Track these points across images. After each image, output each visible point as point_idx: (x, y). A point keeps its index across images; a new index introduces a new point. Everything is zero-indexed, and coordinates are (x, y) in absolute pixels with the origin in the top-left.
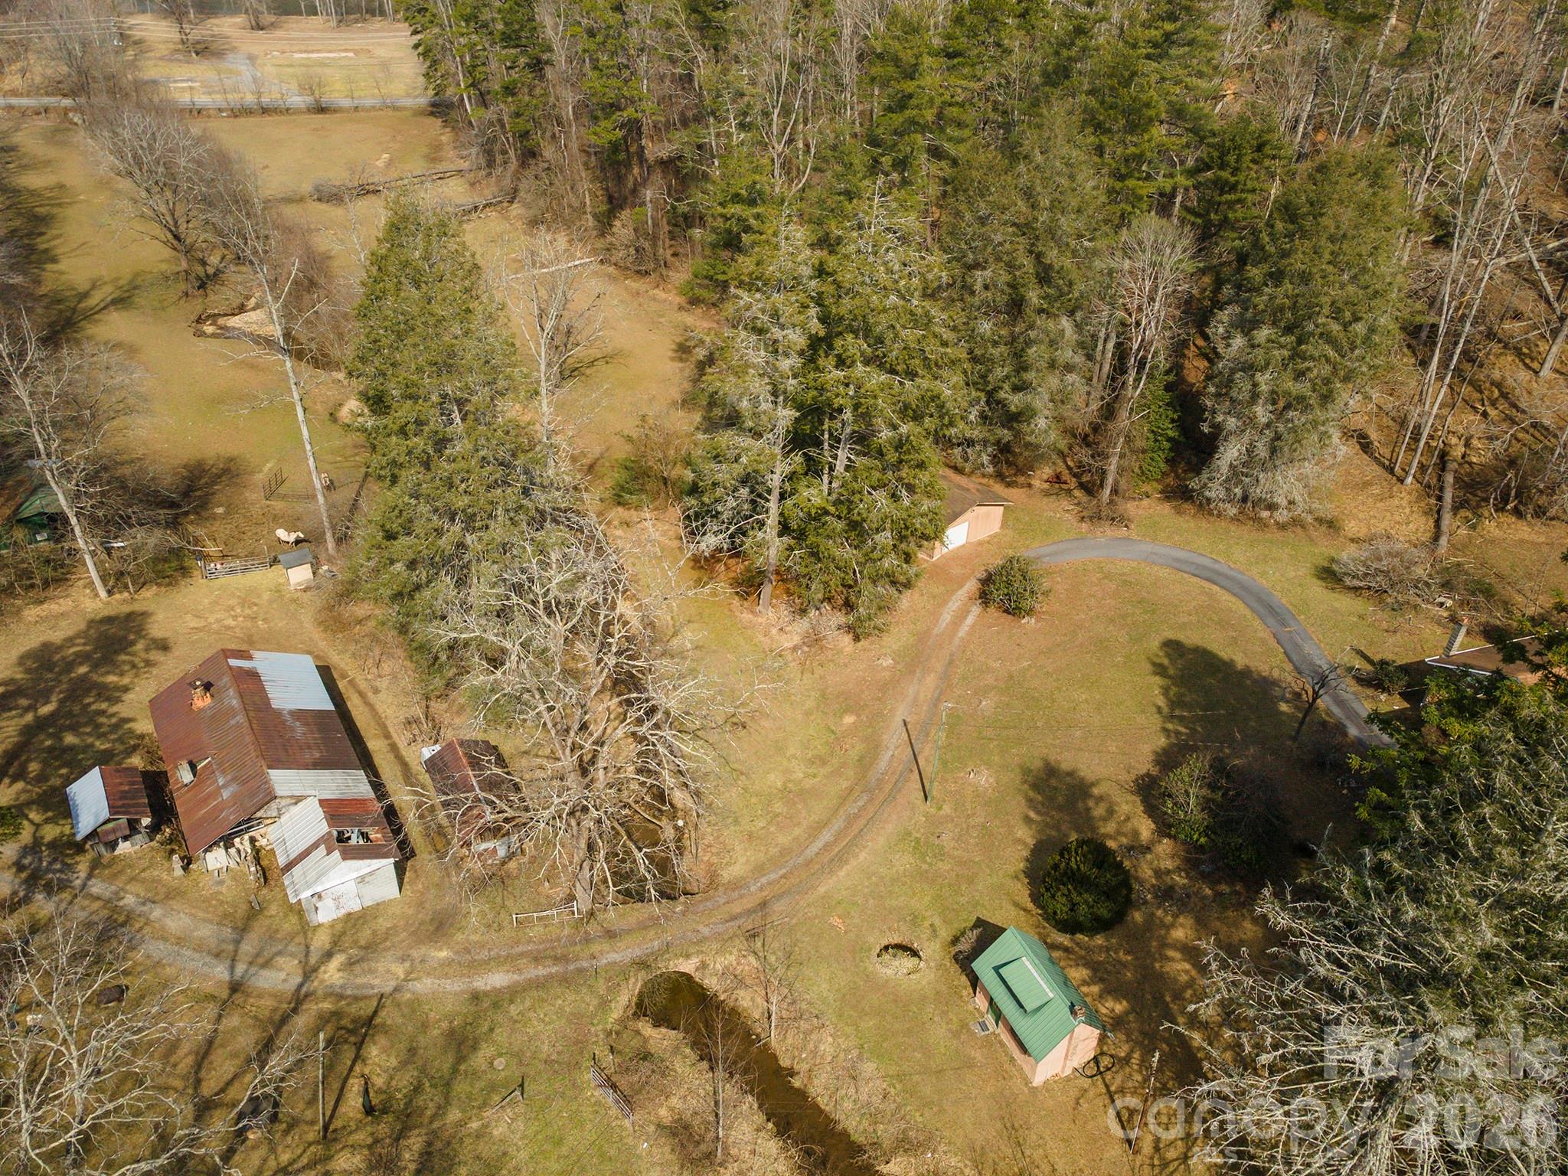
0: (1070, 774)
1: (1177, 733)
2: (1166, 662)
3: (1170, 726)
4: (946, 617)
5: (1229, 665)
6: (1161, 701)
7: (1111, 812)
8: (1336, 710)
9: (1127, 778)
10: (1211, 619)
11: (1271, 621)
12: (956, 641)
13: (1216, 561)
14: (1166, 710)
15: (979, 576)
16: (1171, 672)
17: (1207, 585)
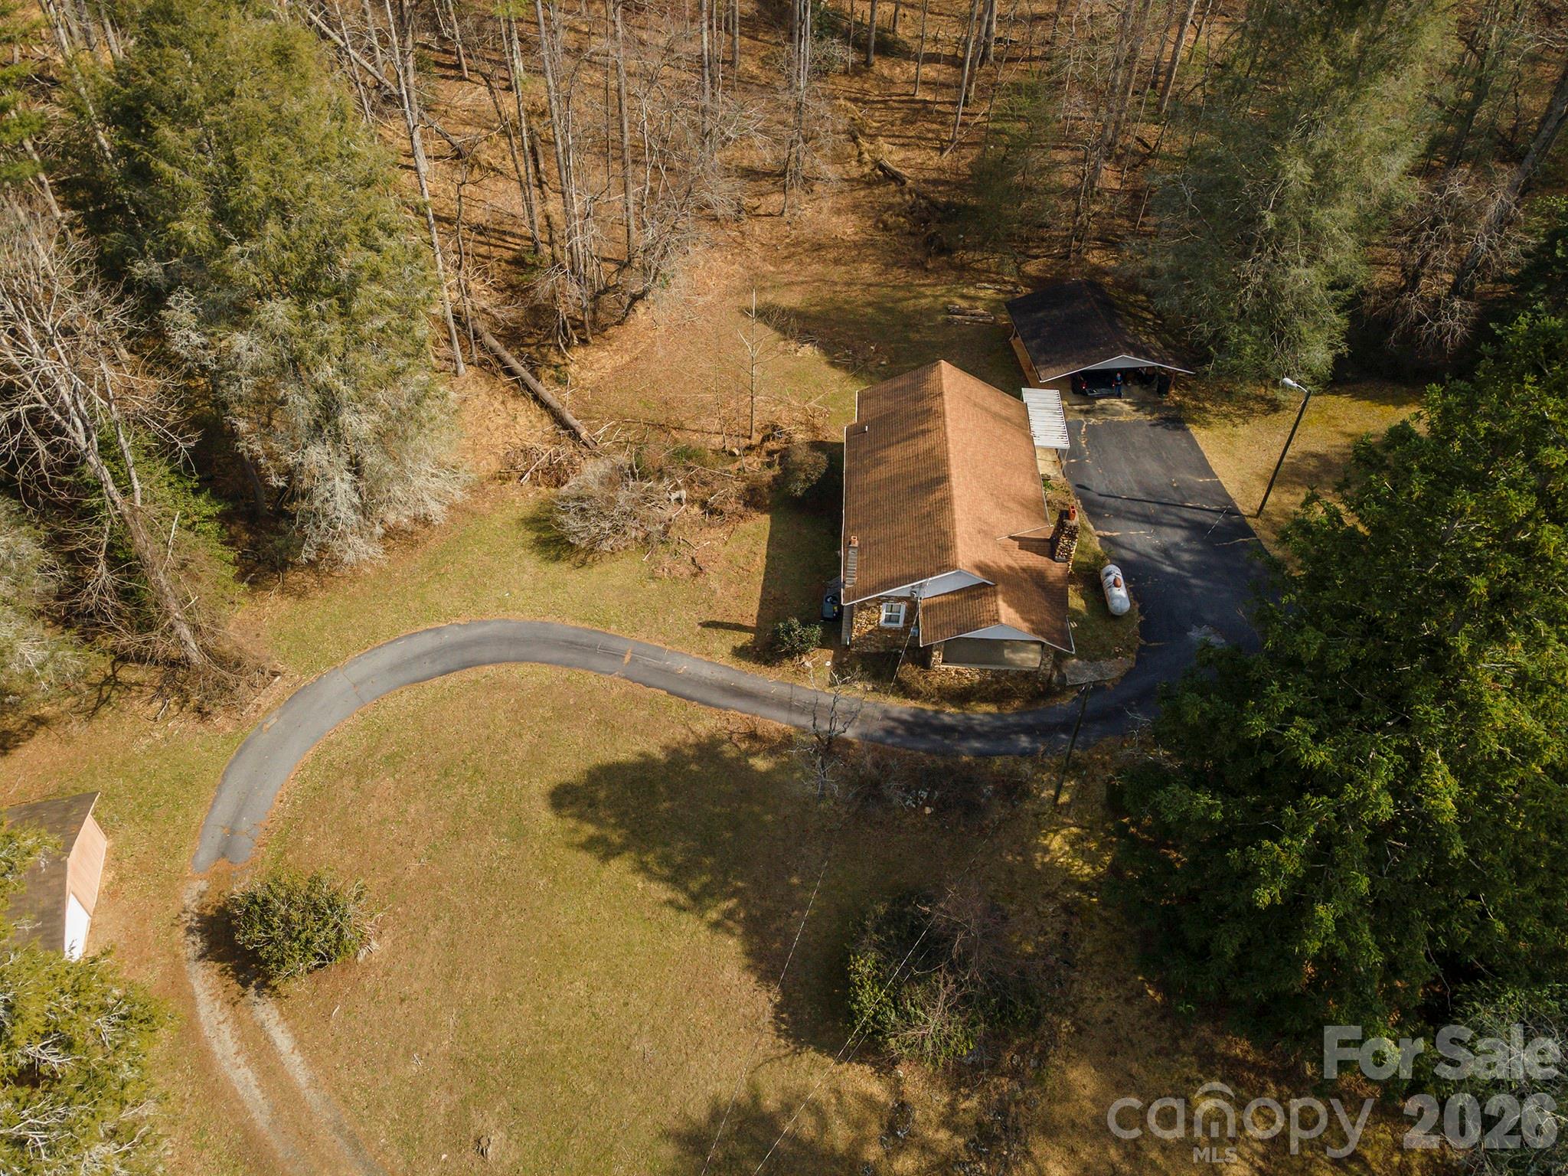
0: (716, 1115)
1: (730, 914)
2: (590, 830)
3: (713, 915)
4: (242, 1077)
5: (646, 764)
6: (661, 892)
8: (805, 721)
9: (767, 1040)
10: (545, 720)
11: (596, 662)
12: (313, 1098)
13: (438, 630)
14: (682, 898)
15: (191, 951)
16: (615, 838)
17: (471, 674)
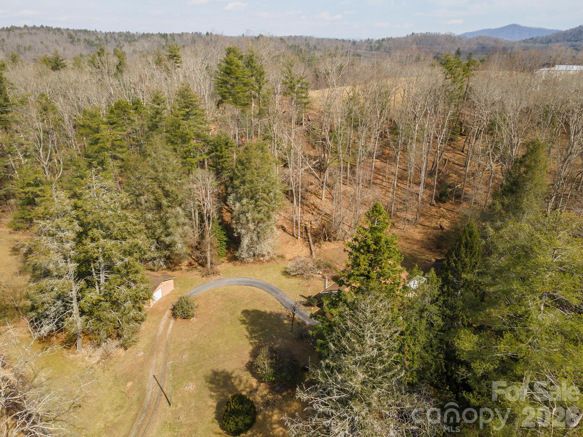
0: (223, 372)
1: (255, 343)
2: (245, 318)
3: (252, 341)
4: (161, 328)
5: (265, 313)
6: (247, 333)
7: (241, 381)
8: (301, 317)
9: (243, 366)
10: (255, 299)
11: (273, 293)
12: (168, 336)
13: (251, 278)
14: (249, 336)
15: (170, 308)
16: (247, 322)
17: (250, 287)
